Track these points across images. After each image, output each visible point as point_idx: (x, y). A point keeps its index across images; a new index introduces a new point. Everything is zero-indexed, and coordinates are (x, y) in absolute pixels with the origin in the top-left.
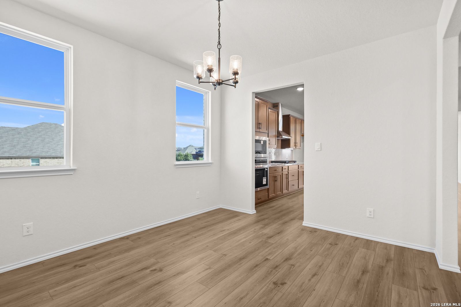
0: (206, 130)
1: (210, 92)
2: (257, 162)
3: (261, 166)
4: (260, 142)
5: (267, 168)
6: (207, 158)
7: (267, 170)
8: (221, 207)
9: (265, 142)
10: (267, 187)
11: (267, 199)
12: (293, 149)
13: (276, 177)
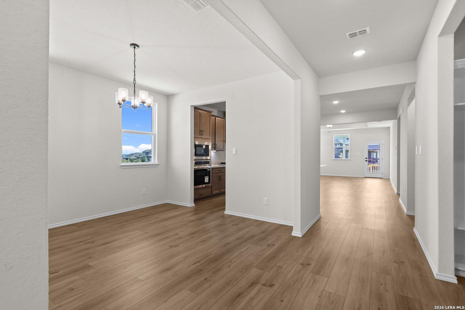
0: (153, 136)
1: (157, 104)
2: (197, 163)
3: (203, 167)
4: (202, 147)
5: (210, 169)
6: (154, 160)
7: (209, 170)
8: (167, 202)
9: (207, 146)
10: (210, 185)
11: (211, 195)
13: (220, 176)
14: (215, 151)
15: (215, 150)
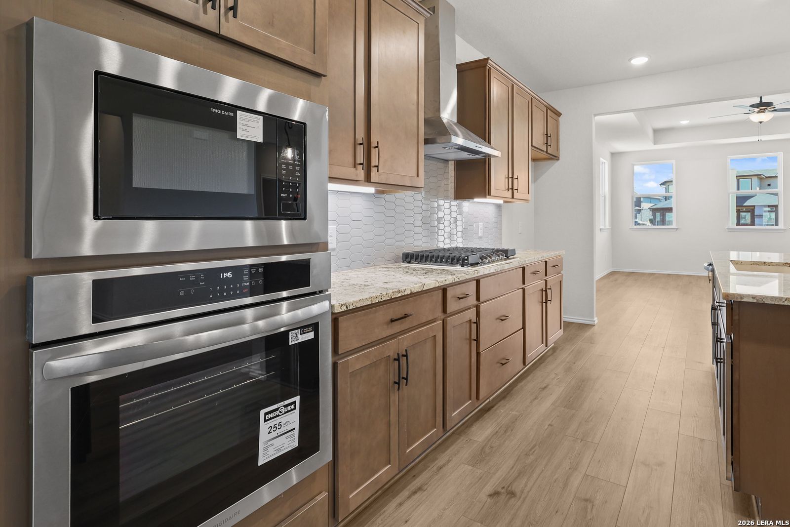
5: (315, 327)
12: (501, 202)
14: (371, 190)
15: (368, 179)
